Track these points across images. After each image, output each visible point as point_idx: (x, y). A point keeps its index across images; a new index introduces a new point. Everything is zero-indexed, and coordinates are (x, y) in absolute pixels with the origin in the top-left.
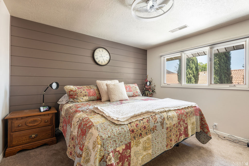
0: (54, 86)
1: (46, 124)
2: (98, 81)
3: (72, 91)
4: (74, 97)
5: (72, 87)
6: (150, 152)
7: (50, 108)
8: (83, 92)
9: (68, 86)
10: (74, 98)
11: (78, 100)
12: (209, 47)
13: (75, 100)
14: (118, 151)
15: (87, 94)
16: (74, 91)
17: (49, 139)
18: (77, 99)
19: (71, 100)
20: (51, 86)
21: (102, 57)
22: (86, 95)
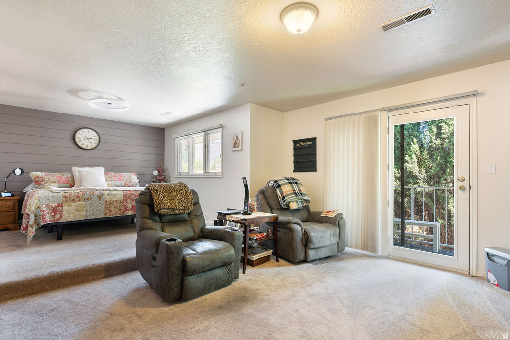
0: (18, 172)
1: (8, 209)
2: (74, 169)
3: (38, 177)
4: (40, 183)
5: (39, 174)
6: (84, 213)
7: (13, 195)
8: (52, 179)
9: (34, 172)
10: (40, 185)
11: (45, 187)
12: (203, 133)
13: (41, 186)
14: (51, 206)
15: (56, 180)
16: (40, 178)
17: (11, 225)
18: (43, 185)
19: (37, 186)
20: (14, 172)
21: (87, 139)
22: (55, 182)
